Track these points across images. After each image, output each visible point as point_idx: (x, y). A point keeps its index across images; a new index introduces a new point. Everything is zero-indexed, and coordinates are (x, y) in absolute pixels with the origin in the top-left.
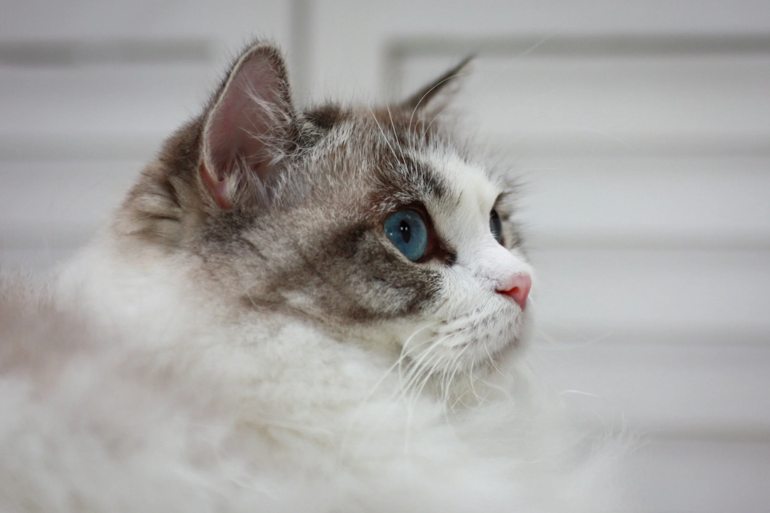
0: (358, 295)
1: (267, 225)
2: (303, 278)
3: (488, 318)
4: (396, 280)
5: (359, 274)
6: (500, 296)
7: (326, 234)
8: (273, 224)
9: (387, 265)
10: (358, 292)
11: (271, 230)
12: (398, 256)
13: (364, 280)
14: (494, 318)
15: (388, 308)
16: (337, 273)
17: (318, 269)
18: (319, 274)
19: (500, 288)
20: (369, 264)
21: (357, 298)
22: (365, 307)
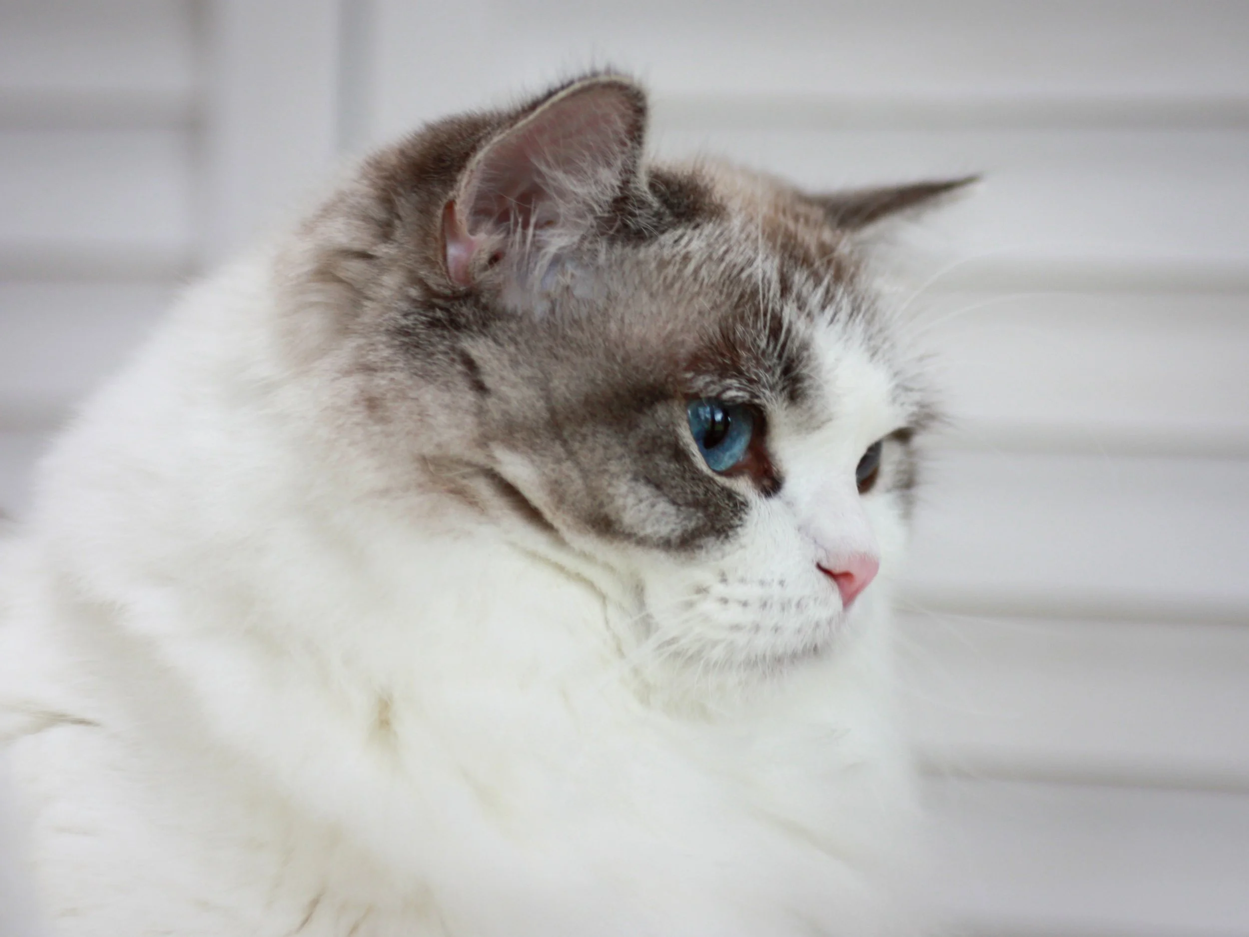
0: (608, 495)
1: (509, 337)
2: (538, 441)
3: (789, 601)
4: (678, 494)
5: (625, 463)
6: (821, 575)
7: (598, 385)
8: (519, 339)
9: (673, 466)
10: (611, 491)
11: (512, 349)
12: (694, 455)
13: (629, 476)
14: (798, 605)
15: (649, 530)
16: (592, 450)
17: (566, 434)
18: (565, 443)
19: (825, 564)
20: (646, 457)
21: (606, 500)
22: (613, 517)
